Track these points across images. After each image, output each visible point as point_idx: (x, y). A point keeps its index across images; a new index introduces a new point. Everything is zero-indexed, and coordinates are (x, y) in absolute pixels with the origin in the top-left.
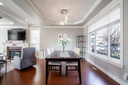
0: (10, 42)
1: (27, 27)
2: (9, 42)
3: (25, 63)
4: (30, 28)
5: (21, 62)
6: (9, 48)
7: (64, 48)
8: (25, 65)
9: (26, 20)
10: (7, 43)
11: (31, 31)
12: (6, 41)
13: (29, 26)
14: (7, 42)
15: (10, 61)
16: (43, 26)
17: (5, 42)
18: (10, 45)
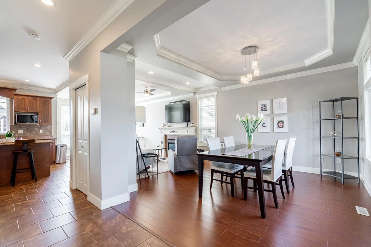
0: (168, 127)
1: (192, 94)
2: (166, 127)
3: (180, 161)
4: (198, 96)
5: (175, 159)
6: (168, 138)
7: (250, 138)
8: (181, 167)
9: (188, 83)
10: (166, 129)
11: (199, 102)
12: (164, 125)
13: (195, 93)
14: (165, 127)
15: (167, 159)
16: (220, 87)
17: (162, 127)
18: (168, 132)
